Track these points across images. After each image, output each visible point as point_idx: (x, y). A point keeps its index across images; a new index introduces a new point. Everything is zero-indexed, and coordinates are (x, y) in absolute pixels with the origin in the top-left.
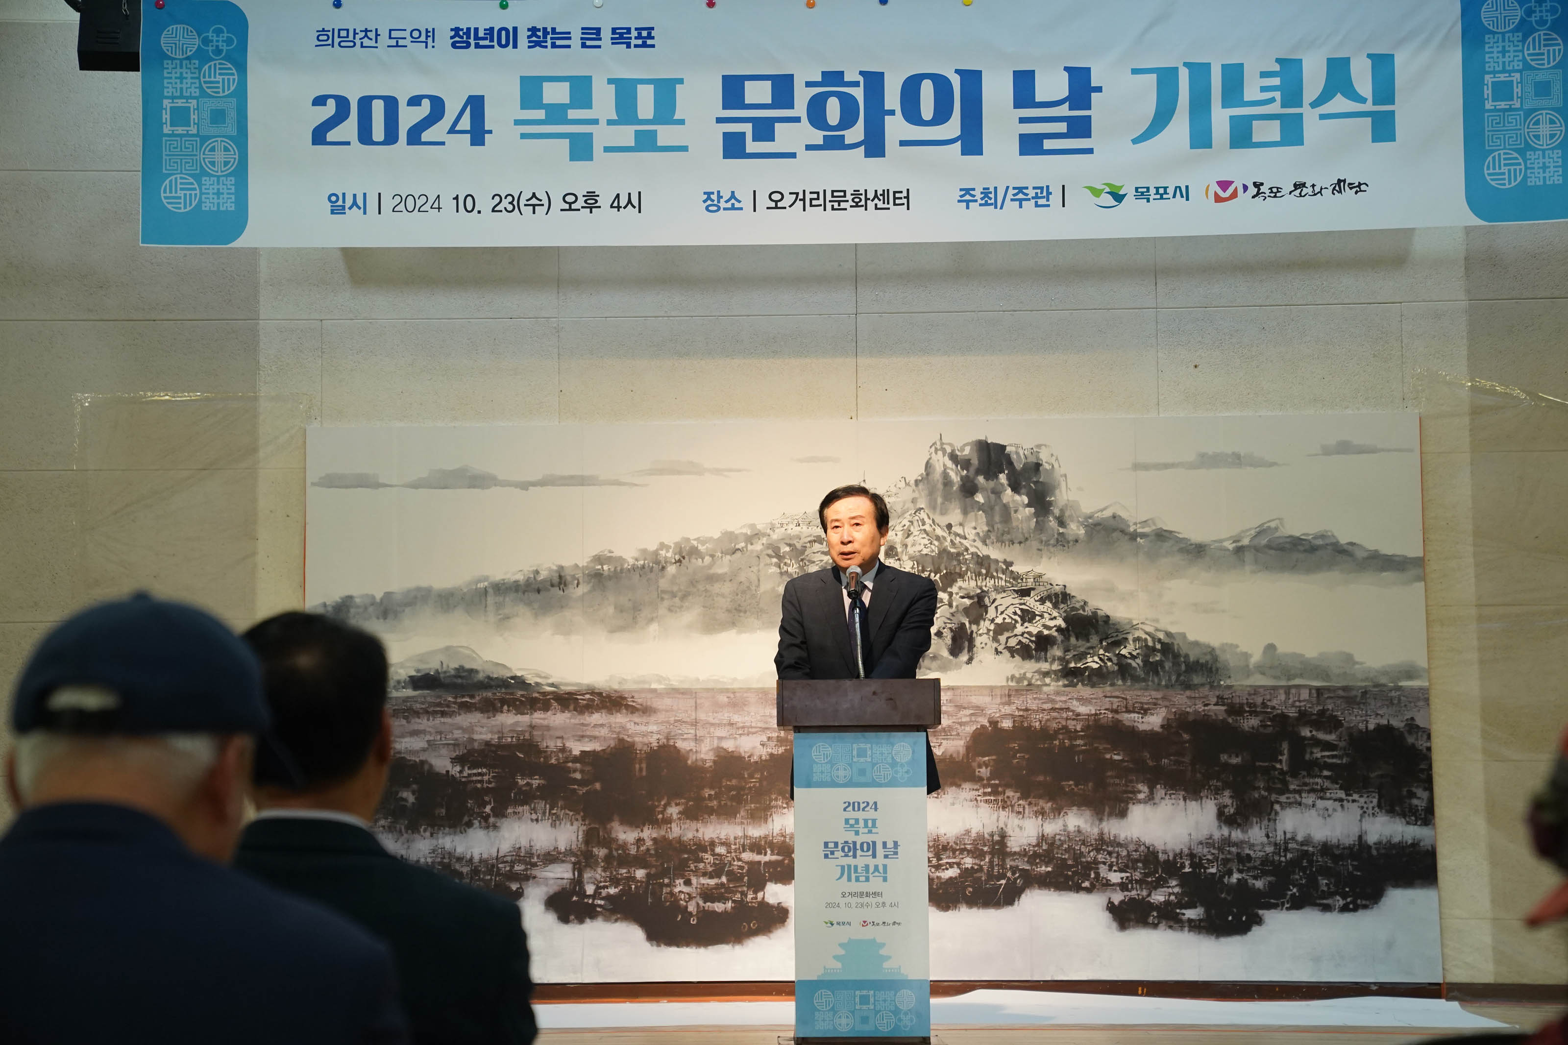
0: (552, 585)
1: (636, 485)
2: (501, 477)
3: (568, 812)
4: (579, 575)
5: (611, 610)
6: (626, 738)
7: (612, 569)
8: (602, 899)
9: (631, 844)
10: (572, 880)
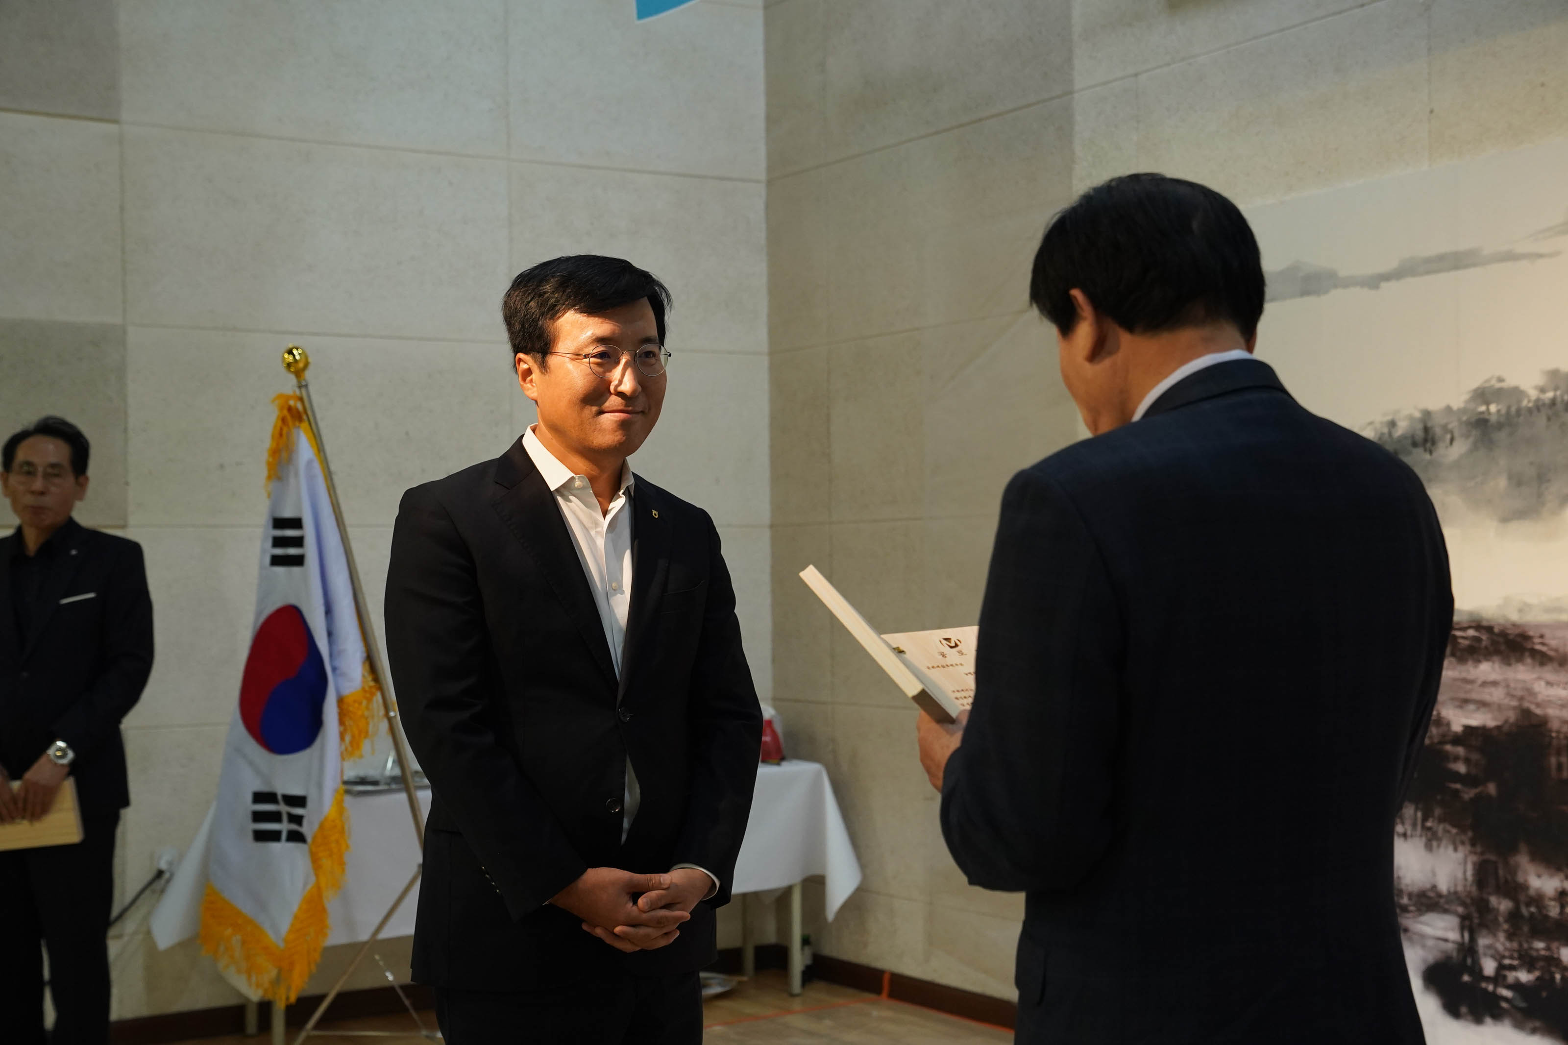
0: (1415, 444)
1: (1541, 256)
2: (1342, 273)
3: (1448, 827)
4: (1454, 425)
5: (1502, 482)
6: (1533, 708)
7: (1504, 411)
8: (1509, 987)
9: (1551, 899)
10: (1461, 946)
